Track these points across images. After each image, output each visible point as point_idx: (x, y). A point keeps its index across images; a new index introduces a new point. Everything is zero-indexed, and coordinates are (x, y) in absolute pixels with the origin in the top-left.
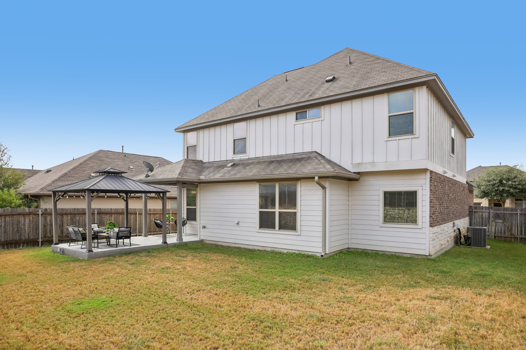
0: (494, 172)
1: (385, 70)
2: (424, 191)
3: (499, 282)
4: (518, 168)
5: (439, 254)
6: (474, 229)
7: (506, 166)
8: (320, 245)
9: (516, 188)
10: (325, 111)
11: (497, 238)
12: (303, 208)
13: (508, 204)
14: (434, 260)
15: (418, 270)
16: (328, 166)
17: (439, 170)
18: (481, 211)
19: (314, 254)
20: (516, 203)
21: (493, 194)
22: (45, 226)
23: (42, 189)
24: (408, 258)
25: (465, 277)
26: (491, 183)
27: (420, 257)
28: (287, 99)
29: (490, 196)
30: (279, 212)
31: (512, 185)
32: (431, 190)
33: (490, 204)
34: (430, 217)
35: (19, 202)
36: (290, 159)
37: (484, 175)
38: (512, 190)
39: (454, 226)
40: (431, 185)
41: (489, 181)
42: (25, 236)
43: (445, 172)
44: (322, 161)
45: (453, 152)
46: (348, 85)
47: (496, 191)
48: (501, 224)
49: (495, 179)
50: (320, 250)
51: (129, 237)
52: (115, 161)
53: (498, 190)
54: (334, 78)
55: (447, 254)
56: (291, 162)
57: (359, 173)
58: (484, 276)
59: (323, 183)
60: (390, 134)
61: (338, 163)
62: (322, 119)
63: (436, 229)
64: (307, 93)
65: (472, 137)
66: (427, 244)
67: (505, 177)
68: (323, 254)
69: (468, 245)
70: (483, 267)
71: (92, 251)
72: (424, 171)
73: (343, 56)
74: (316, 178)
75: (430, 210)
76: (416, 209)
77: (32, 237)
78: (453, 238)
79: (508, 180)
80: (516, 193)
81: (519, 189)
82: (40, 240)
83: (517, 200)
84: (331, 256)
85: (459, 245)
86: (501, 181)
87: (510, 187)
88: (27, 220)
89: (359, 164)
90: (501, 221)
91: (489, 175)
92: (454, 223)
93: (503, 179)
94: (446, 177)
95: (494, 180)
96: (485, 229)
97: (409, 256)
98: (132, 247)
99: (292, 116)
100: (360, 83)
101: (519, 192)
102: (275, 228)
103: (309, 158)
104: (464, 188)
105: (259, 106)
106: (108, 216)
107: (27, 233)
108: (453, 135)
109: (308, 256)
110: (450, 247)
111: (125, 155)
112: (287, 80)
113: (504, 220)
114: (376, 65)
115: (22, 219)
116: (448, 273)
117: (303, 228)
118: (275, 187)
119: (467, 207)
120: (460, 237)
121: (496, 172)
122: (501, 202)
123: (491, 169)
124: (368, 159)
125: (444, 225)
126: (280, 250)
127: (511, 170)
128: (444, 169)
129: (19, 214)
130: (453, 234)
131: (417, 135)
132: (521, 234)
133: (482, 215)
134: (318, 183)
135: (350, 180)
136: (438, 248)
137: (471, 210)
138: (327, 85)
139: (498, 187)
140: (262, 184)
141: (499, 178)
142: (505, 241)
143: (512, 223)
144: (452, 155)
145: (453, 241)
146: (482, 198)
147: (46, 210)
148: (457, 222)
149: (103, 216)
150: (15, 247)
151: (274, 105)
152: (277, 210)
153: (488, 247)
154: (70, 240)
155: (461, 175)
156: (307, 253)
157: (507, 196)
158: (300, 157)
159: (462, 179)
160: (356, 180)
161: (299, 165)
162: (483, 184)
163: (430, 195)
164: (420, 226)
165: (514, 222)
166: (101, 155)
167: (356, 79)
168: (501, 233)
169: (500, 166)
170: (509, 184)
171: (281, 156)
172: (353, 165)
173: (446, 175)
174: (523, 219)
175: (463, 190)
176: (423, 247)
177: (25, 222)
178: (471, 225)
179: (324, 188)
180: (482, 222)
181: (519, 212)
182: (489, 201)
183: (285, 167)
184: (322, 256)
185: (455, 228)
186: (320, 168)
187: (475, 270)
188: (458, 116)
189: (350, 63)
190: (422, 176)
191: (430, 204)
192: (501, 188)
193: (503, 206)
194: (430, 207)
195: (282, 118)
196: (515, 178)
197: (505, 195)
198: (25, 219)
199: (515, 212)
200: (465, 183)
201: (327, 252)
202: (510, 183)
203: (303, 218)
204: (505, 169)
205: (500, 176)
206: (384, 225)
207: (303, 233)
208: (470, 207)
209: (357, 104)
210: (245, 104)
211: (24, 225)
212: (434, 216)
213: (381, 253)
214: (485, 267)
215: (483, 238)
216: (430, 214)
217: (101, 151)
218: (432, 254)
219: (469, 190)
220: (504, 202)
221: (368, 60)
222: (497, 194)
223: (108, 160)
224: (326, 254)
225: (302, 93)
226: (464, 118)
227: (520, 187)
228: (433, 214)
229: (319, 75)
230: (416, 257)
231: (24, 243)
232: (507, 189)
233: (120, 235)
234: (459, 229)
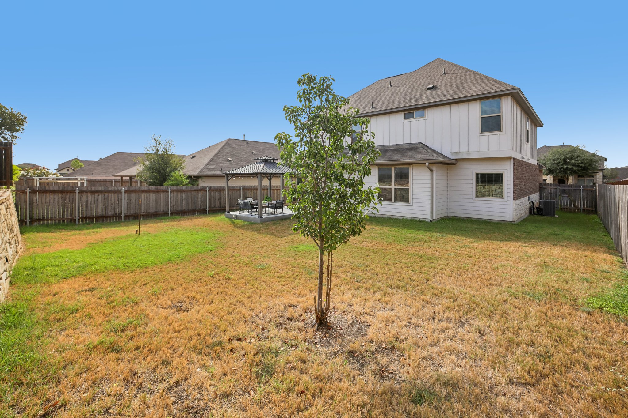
0: (558, 152)
1: (476, 81)
2: (509, 173)
3: (568, 238)
4: (580, 148)
5: (520, 220)
6: (545, 202)
7: (570, 146)
8: (429, 213)
9: (578, 166)
10: (429, 113)
11: (564, 209)
12: (414, 185)
13: (571, 181)
14: (517, 225)
15: (507, 231)
16: (435, 155)
17: (518, 156)
18: (550, 187)
19: (424, 220)
20: (578, 179)
21: (557, 172)
22: (210, 199)
23: (201, 171)
24: (498, 223)
25: (544, 236)
26: (556, 162)
27: (506, 223)
28: (396, 103)
29: (555, 173)
30: (395, 189)
31: (575, 163)
32: (514, 172)
33: (554, 180)
34: (514, 192)
35: (187, 181)
36: (401, 149)
37: (549, 154)
38: (575, 168)
39: (529, 200)
40: (514, 169)
41: (554, 160)
42: (199, 207)
43: (523, 158)
44: (429, 151)
45: (528, 141)
46: (447, 93)
47: (560, 168)
48: (566, 198)
49: (560, 158)
50: (429, 217)
51: (282, 207)
52: (242, 147)
53: (562, 168)
54: (434, 86)
55: (525, 221)
56: (403, 151)
57: (456, 159)
58: (557, 235)
59: (431, 167)
60: (482, 131)
61: (439, 151)
62: (427, 118)
63: (518, 201)
64: (413, 98)
65: (542, 127)
66: (511, 213)
67: (568, 156)
68: (431, 220)
69: (540, 215)
70: (555, 229)
71: (262, 217)
72: (510, 158)
73: (436, 66)
74: (427, 164)
75: (514, 187)
76: (502, 185)
77: (202, 208)
78: (528, 209)
79: (571, 159)
80: (578, 170)
81: (581, 167)
82: (207, 210)
83: (579, 176)
84: (437, 221)
85: (532, 215)
86: (564, 160)
87: (573, 165)
88: (200, 195)
89: (456, 152)
90: (567, 196)
91: (553, 154)
92: (529, 198)
93: (567, 158)
94: (524, 161)
95: (558, 159)
96: (554, 202)
97: (496, 222)
98: (284, 214)
99: (402, 115)
100: (457, 92)
101: (581, 169)
102: (391, 201)
103: (417, 148)
104: (536, 168)
105: (373, 107)
106: (249, 191)
107: (199, 205)
108: (528, 128)
109: (421, 222)
110: (526, 216)
111: (247, 142)
112: (391, 86)
113: (569, 194)
114: (468, 77)
115: (196, 194)
116: (530, 233)
117: (415, 200)
118: (391, 169)
119: (538, 184)
120: (534, 209)
121: (561, 152)
122: (565, 179)
123: (555, 149)
124: (463, 149)
125: (522, 199)
126: (396, 217)
127: (575, 150)
128: (522, 156)
129: (195, 190)
130: (528, 206)
131: (504, 132)
132: (584, 206)
133: (551, 191)
134: (428, 168)
135: (448, 164)
136: (519, 216)
137: (541, 186)
138: (429, 92)
139: (562, 165)
140: (381, 167)
141: (563, 158)
142: (570, 212)
143: (576, 198)
144: (527, 143)
145: (528, 211)
146: (547, 175)
147: (211, 187)
148: (531, 196)
149: (246, 191)
150: (193, 214)
151: (386, 107)
152: (393, 187)
153: (557, 216)
154: (239, 209)
155: (533, 158)
156: (418, 219)
157: (571, 174)
158: (409, 147)
159: (534, 162)
160: (454, 164)
161: (410, 154)
162: (548, 163)
163: (514, 176)
164: (506, 199)
165: (577, 196)
166: (230, 142)
167: (453, 88)
168: (567, 205)
169: (563, 146)
170: (572, 163)
171: (393, 146)
172: (453, 154)
173: (523, 160)
174: (585, 193)
175: (535, 171)
176: (508, 215)
177: (198, 196)
178: (541, 198)
179: (432, 171)
180: (551, 196)
181: (582, 188)
182: (554, 177)
183: (399, 155)
184: (431, 221)
185: (530, 201)
186: (429, 156)
187: (549, 231)
188: (532, 113)
189: (445, 73)
190: (508, 162)
191: (514, 183)
192: (565, 166)
193: (566, 182)
194: (514, 185)
195: (393, 117)
196: (577, 157)
197: (569, 172)
198: (198, 194)
199: (578, 189)
200: (536, 164)
201: (434, 218)
202: (573, 161)
203: (414, 193)
204: (569, 149)
205: (564, 156)
206: (477, 199)
207: (414, 204)
208: (540, 184)
209: (455, 108)
210: (359, 105)
211: (198, 198)
212: (516, 192)
213: (474, 220)
214: (557, 229)
215: (552, 208)
216: (514, 190)
217: (230, 139)
218: (515, 220)
219: (540, 170)
220: (568, 179)
221: (460, 71)
222: (562, 171)
223: (236, 147)
224: (433, 220)
225: (409, 98)
226: (536, 114)
227: (583, 165)
228: (516, 190)
229: (419, 83)
230: (502, 222)
231: (198, 212)
232: (570, 167)
233: (277, 205)
234: (533, 202)
